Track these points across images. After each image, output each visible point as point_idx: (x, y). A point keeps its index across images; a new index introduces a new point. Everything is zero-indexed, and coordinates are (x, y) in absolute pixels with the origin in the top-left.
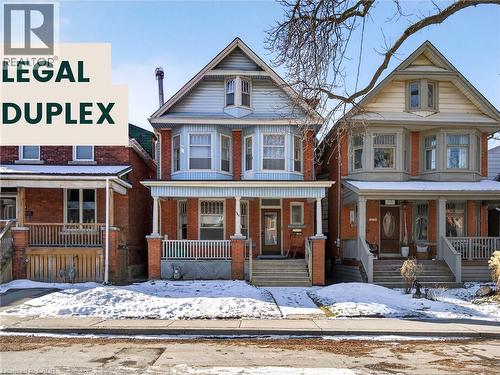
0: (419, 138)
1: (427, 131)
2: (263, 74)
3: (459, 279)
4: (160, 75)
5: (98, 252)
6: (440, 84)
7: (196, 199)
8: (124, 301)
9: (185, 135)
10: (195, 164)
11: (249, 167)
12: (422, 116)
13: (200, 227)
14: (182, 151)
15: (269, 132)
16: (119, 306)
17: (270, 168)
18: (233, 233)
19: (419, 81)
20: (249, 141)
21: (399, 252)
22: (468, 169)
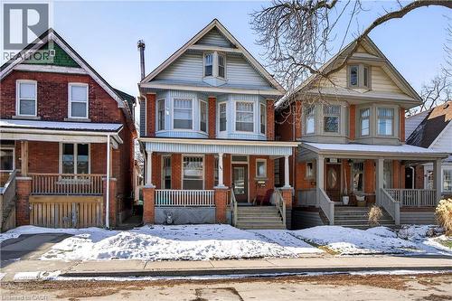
0: (356, 109)
1: (362, 105)
2: (236, 51)
3: (398, 222)
4: (142, 46)
5: (99, 200)
6: (373, 68)
7: (180, 154)
8: (152, 245)
9: (170, 99)
10: (178, 124)
11: (223, 129)
12: (359, 92)
13: (182, 179)
14: (167, 113)
15: (241, 100)
16: (151, 249)
17: (241, 130)
18: (217, 183)
19: (357, 64)
20: (223, 106)
21: (341, 200)
22: (393, 135)
